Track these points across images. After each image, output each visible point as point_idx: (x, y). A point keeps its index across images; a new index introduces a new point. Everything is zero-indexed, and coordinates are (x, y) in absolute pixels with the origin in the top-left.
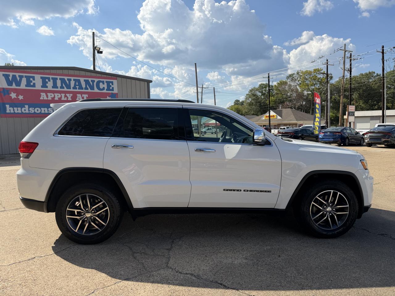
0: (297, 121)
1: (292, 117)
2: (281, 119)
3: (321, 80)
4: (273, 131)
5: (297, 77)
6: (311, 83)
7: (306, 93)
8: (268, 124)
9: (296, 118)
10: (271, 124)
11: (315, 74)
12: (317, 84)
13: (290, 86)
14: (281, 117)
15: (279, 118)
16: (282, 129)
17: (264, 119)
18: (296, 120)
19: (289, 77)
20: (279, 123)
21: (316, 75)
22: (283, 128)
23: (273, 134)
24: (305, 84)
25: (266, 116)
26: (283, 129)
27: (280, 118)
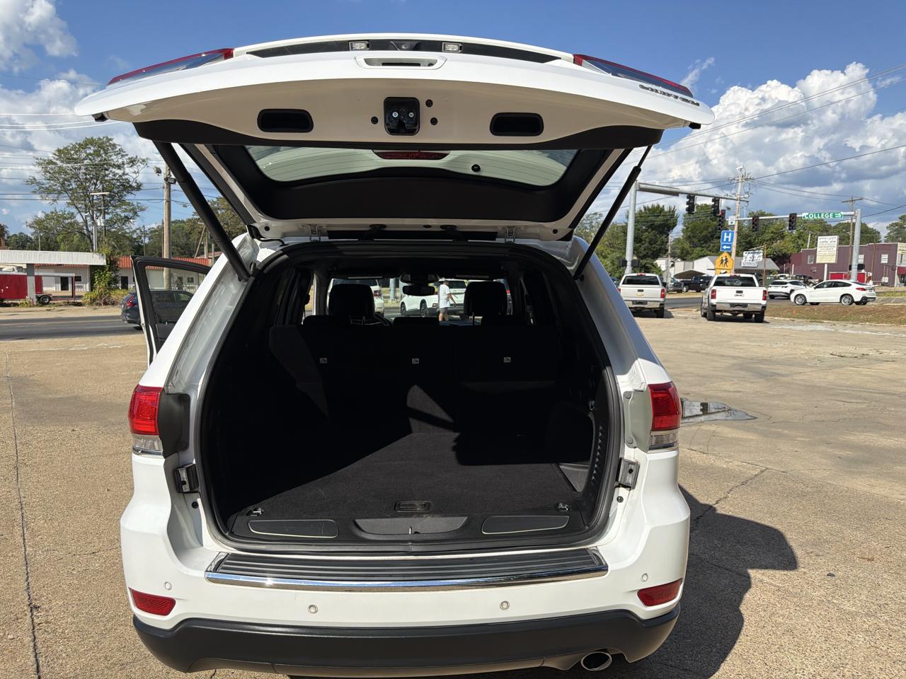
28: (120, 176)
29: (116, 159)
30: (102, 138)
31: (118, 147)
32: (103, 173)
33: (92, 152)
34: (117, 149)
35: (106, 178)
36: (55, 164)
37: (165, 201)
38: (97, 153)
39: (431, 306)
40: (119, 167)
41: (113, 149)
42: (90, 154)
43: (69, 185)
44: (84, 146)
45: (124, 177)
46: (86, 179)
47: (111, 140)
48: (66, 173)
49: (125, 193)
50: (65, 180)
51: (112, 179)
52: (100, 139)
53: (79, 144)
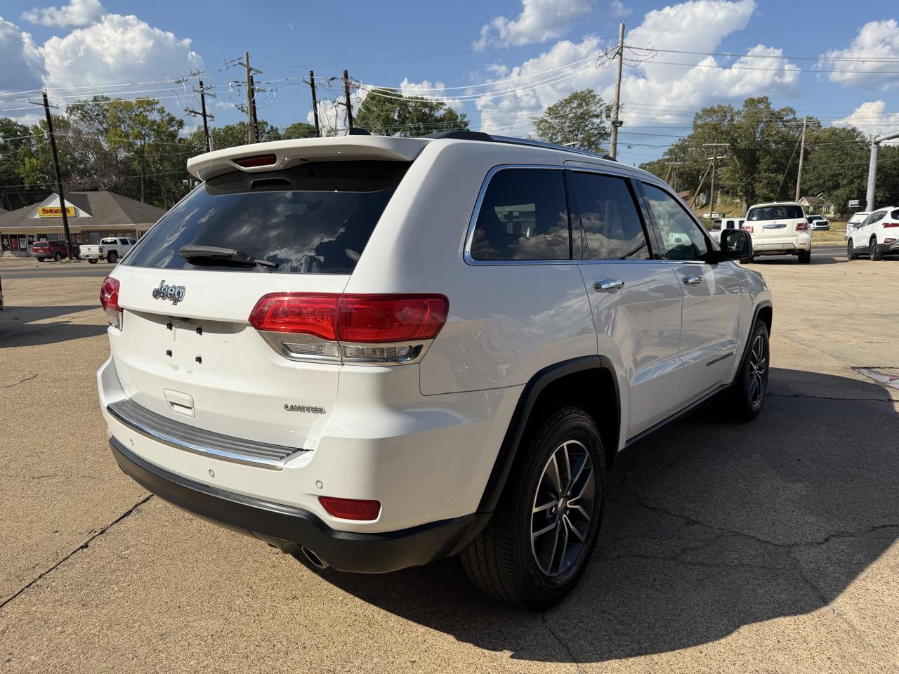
0: (134, 223)
1: (120, 213)
2: (89, 218)
3: (159, 127)
4: (84, 250)
5: (96, 112)
6: (136, 132)
7: (122, 154)
8: (63, 232)
9: (131, 218)
10: (71, 232)
11: (142, 110)
12: (150, 135)
13: (78, 132)
14: (90, 214)
15: (83, 214)
16: (107, 243)
17: (37, 216)
18: (131, 221)
19: (74, 109)
20: (86, 229)
21: (144, 113)
22: (109, 241)
23: (87, 256)
24: (119, 133)
25: (44, 210)
26: (111, 243)
27: (87, 215)
28: (598, 125)
29: (595, 109)
30: (584, 91)
31: (598, 98)
32: (583, 124)
33: (576, 105)
34: (597, 100)
35: (587, 129)
36: (546, 122)
37: (611, 145)
38: (580, 106)
39: (882, 242)
40: (597, 116)
41: (593, 100)
42: (573, 108)
43: (556, 139)
44: (568, 101)
45: (601, 126)
46: (570, 131)
47: (592, 91)
48: (554, 128)
49: (601, 140)
50: (553, 134)
51: (591, 129)
52: (583, 92)
53: (566, 100)
